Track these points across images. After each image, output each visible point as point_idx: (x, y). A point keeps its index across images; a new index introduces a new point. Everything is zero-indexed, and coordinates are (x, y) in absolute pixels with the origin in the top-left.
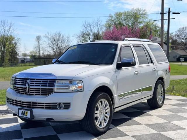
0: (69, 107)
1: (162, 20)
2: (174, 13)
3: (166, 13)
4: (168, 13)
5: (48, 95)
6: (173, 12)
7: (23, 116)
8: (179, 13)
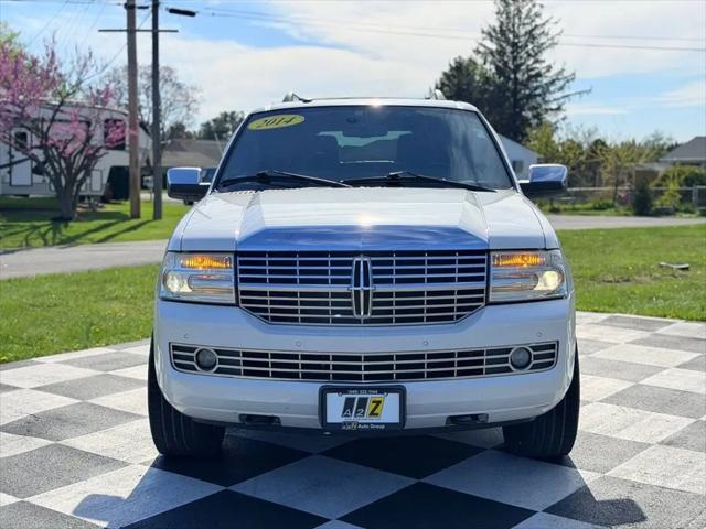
0: (551, 360)
1: (131, 31)
2: (173, 11)
3: (147, 7)
4: (150, 8)
5: (458, 317)
6: (171, 7)
7: (352, 419)
8: (192, 14)
